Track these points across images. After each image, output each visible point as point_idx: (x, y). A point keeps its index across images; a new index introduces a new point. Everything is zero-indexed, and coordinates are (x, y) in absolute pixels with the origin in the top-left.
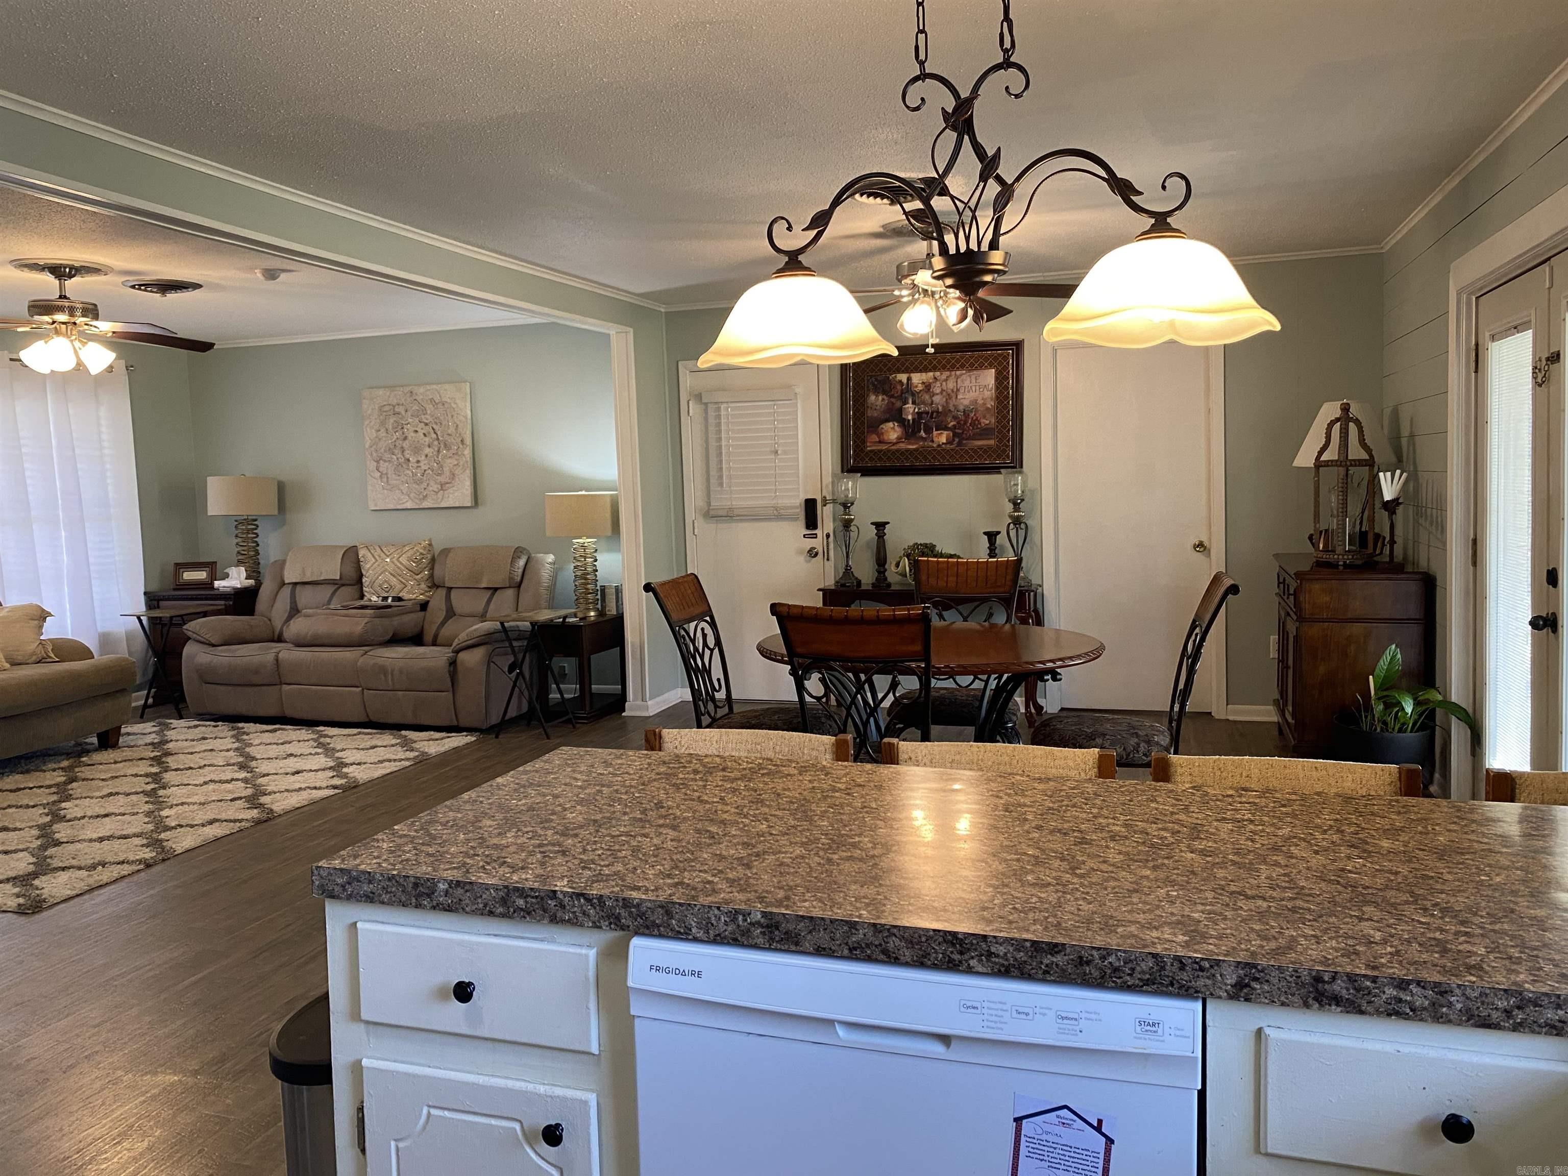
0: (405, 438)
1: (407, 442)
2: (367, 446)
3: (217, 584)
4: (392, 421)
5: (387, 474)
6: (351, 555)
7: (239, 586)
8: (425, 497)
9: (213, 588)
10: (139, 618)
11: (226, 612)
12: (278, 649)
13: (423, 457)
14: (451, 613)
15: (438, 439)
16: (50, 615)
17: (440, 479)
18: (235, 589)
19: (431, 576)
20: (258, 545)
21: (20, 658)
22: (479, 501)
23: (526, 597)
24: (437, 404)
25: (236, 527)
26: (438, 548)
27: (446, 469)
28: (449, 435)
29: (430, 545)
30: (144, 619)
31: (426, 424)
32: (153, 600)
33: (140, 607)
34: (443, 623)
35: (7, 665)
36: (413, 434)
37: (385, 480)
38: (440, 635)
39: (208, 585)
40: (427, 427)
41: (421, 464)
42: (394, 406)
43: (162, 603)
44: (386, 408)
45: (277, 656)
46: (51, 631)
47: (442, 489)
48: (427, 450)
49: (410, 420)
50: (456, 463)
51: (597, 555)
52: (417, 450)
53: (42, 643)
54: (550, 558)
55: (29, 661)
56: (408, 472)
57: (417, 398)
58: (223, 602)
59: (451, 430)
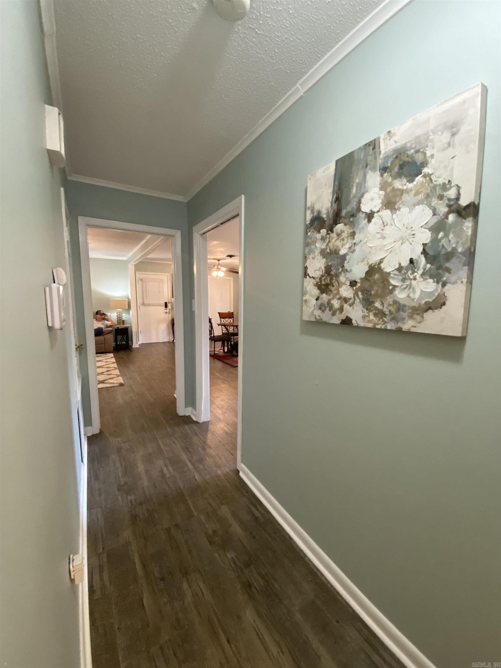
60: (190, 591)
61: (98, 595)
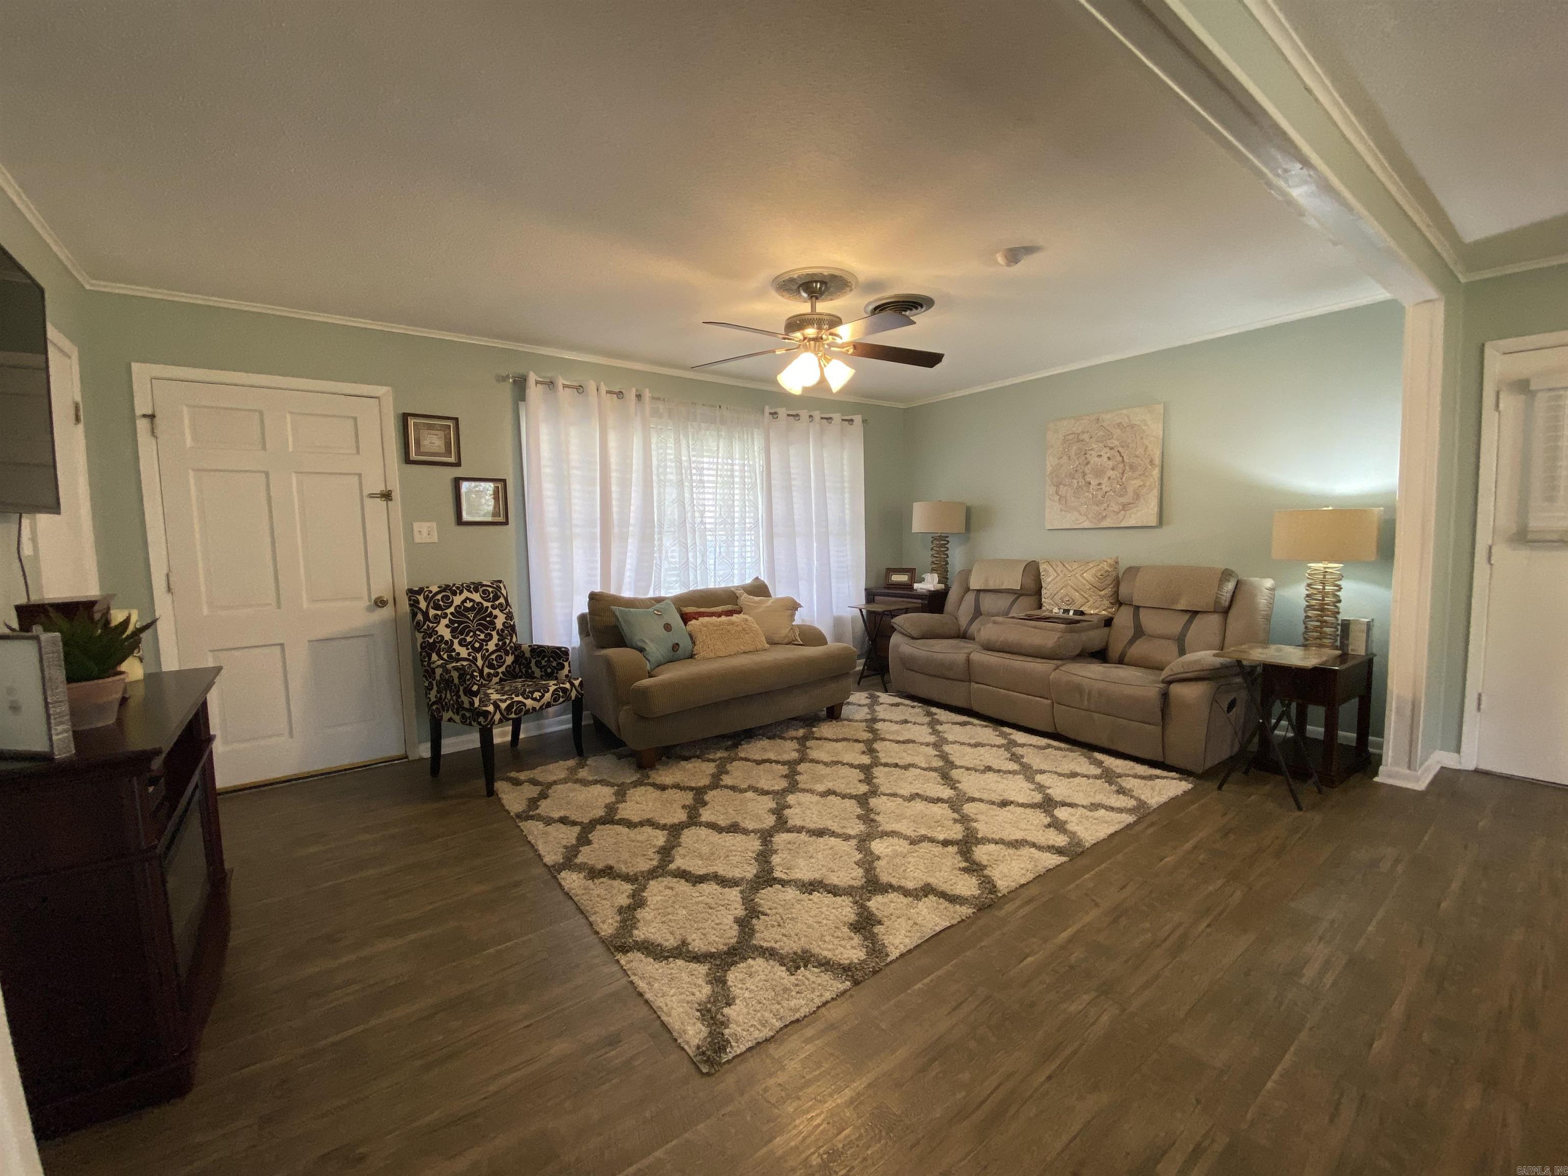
0: (1088, 463)
1: (1089, 466)
2: (1048, 473)
3: (916, 586)
4: (1074, 448)
5: (1066, 497)
6: (1033, 571)
7: (933, 589)
8: (1105, 517)
9: (912, 588)
10: (861, 610)
11: (923, 609)
12: (971, 650)
13: (1106, 479)
14: (1139, 632)
15: (1123, 461)
16: (800, 606)
17: (1121, 500)
18: (929, 591)
19: (1116, 593)
20: (948, 557)
21: (776, 639)
22: (1164, 519)
23: (1236, 623)
24: (1125, 428)
25: (932, 542)
26: (1123, 565)
27: (1130, 490)
28: (1137, 457)
29: (1117, 563)
30: (864, 611)
31: (1112, 448)
32: (870, 596)
33: (861, 600)
34: (1132, 642)
35: (767, 646)
36: (1097, 459)
37: (1064, 502)
38: (1128, 654)
39: (909, 586)
40: (1112, 452)
41: (1103, 486)
42: (1078, 434)
43: (877, 598)
44: (1070, 437)
45: (968, 657)
46: (799, 618)
47: (1123, 509)
48: (1110, 473)
49: (1094, 446)
50: (1142, 483)
51: (1342, 583)
52: (1099, 473)
53: (793, 628)
54: (1269, 583)
55: (783, 642)
56: (1087, 494)
57: (1103, 424)
58: (920, 601)
59: (1140, 451)
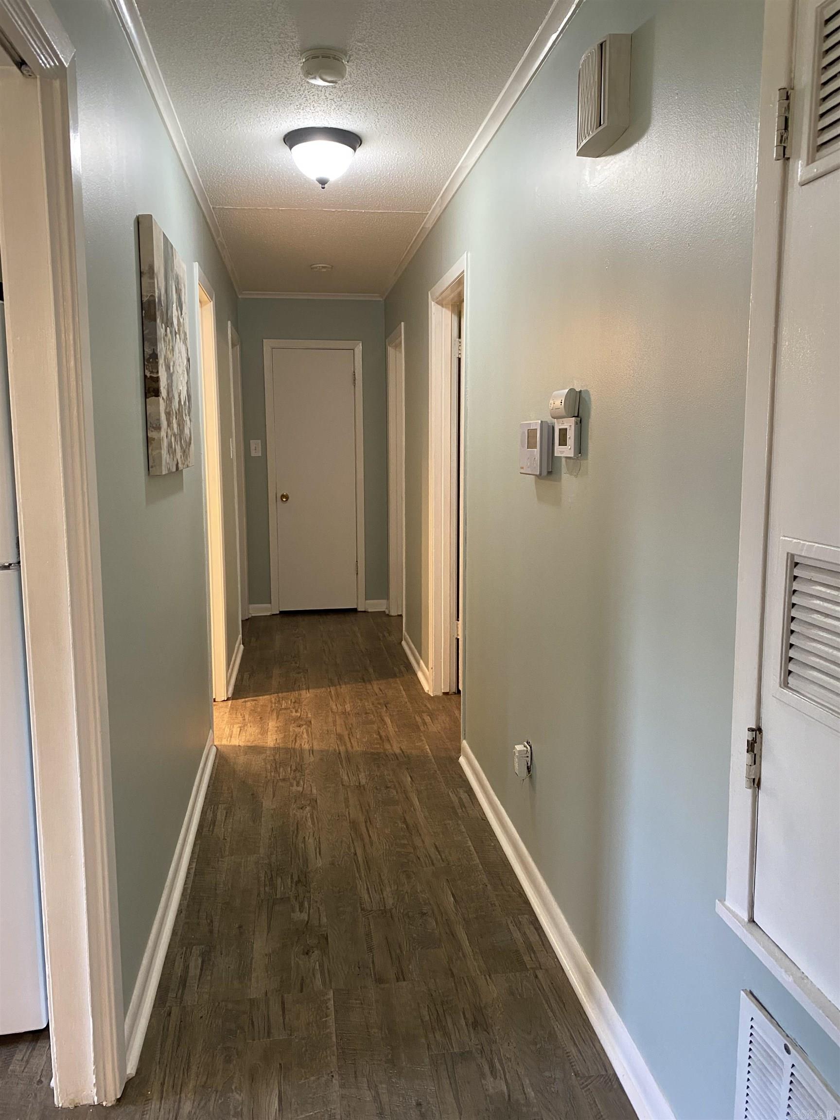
60: (385, 895)
61: (524, 919)
